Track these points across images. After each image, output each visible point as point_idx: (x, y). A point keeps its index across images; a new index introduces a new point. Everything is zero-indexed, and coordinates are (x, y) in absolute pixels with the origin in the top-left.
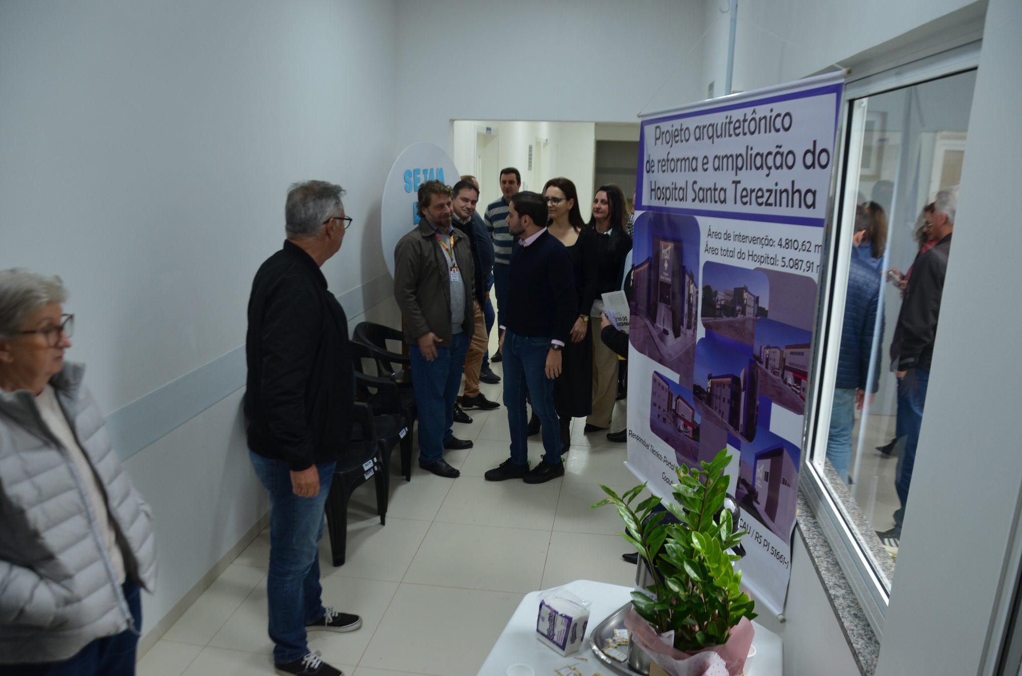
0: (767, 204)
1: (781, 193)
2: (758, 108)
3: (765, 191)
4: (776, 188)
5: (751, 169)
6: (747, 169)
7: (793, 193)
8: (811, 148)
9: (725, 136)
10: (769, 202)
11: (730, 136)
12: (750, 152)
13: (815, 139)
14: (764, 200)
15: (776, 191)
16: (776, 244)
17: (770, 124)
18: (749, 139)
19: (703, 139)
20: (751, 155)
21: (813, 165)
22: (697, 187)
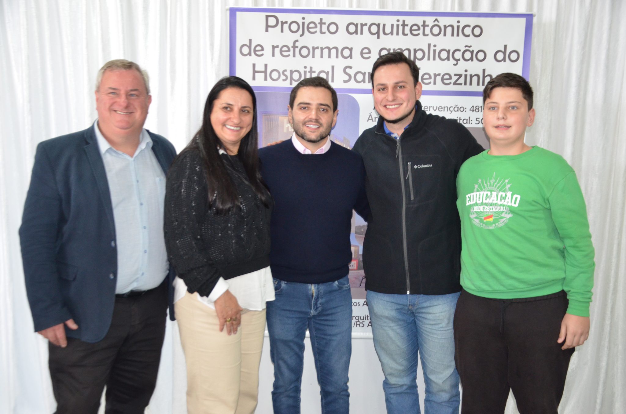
0: (455, 83)
1: (471, 76)
2: (439, 18)
3: (453, 75)
4: (466, 73)
5: (434, 59)
6: (429, 59)
7: (484, 77)
8: (503, 50)
9: (398, 34)
10: (458, 82)
11: (404, 34)
12: (432, 48)
13: (506, 44)
14: (453, 81)
15: (466, 76)
16: (468, 110)
17: (458, 31)
18: (431, 39)
19: (362, 33)
20: (435, 51)
21: (504, 60)
22: (352, 72)
